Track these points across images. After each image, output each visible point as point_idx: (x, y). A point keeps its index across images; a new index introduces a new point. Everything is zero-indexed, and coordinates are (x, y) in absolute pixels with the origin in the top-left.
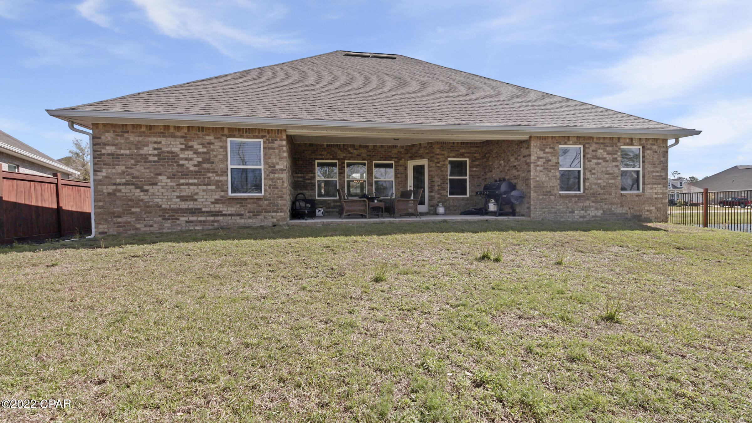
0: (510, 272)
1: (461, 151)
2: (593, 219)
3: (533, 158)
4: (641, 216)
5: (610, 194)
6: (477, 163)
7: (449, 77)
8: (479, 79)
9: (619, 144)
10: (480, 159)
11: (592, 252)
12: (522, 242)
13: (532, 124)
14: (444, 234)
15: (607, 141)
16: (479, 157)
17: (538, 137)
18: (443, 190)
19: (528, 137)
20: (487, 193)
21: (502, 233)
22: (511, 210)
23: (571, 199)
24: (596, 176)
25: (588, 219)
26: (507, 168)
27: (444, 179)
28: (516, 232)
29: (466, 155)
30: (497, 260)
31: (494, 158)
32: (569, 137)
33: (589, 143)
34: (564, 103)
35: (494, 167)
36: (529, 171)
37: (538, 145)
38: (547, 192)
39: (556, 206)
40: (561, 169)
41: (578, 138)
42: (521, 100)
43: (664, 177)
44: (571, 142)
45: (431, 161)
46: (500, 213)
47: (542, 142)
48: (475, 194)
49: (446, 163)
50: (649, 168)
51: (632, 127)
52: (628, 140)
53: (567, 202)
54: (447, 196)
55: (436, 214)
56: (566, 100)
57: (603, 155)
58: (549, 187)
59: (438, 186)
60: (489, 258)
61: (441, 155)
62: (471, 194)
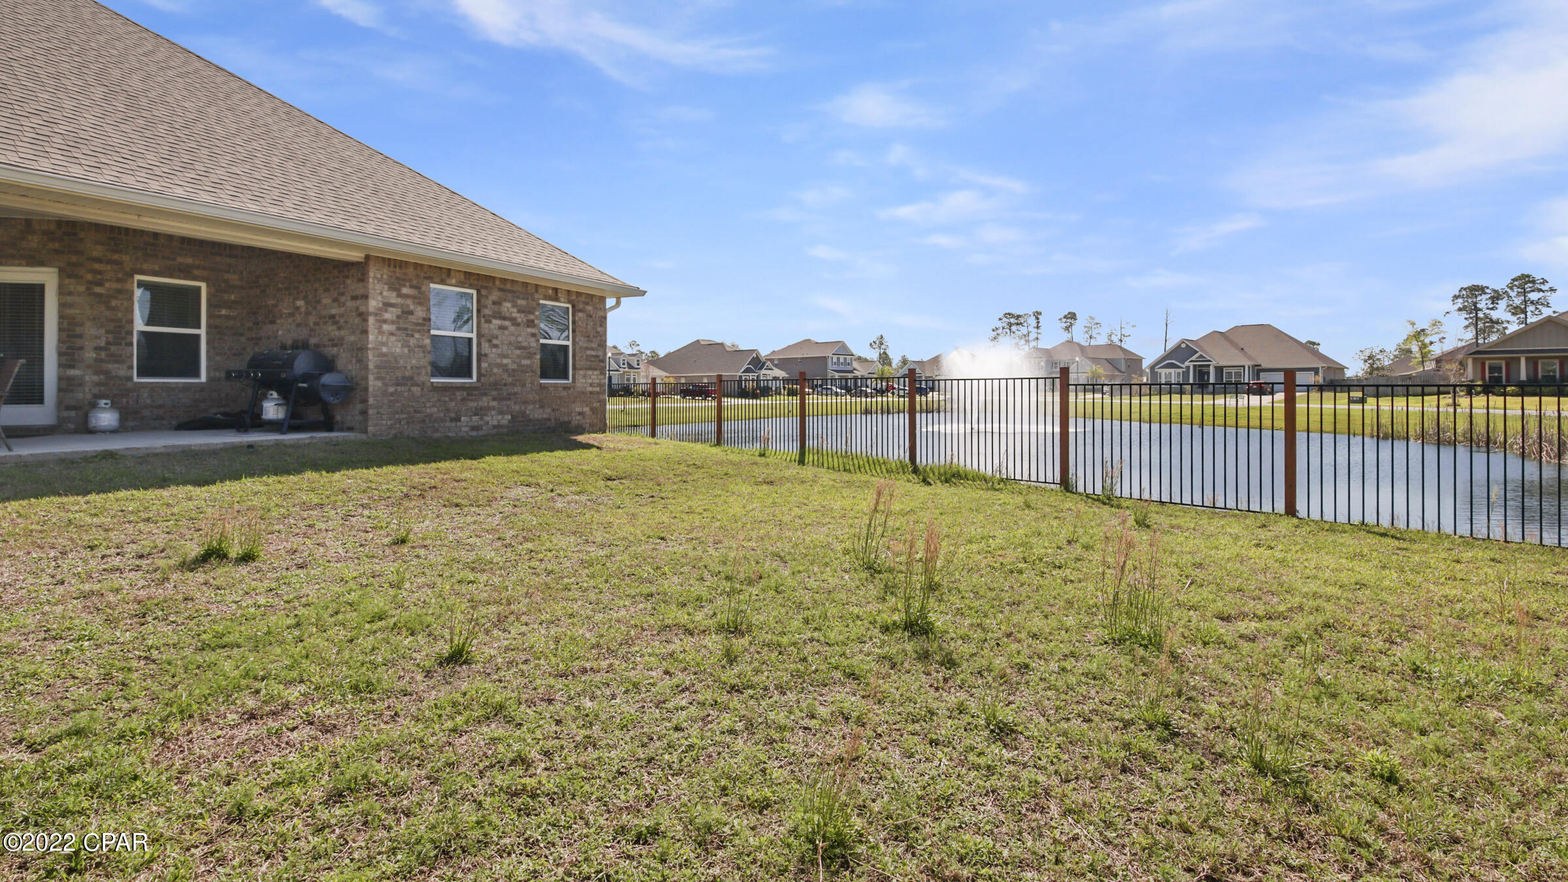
0: (273, 585)
1: (180, 260)
2: (494, 431)
3: (373, 304)
4: (569, 422)
5: (524, 385)
6: (233, 297)
7: (145, 54)
8: (240, 88)
9: (536, 296)
10: (242, 288)
11: (475, 503)
12: (333, 498)
13: (370, 229)
14: (92, 497)
15: (518, 288)
16: (237, 283)
17: (384, 259)
18: (116, 362)
19: (362, 255)
20: (256, 375)
21: (283, 479)
22: (322, 418)
23: (454, 394)
24: (499, 351)
25: (486, 432)
26: (312, 320)
27: (122, 328)
28: (324, 473)
29: (196, 272)
30: (247, 558)
31: (279, 290)
32: (449, 270)
33: (486, 288)
34: (443, 199)
35: (280, 311)
36: (365, 332)
37: (385, 277)
38: (404, 378)
39: (425, 407)
40: (433, 332)
41: (468, 275)
42: (349, 170)
43: (601, 358)
44: (454, 281)
45: (69, 276)
46: (293, 423)
47: (394, 272)
48: (223, 375)
49: (128, 286)
50: (582, 342)
51: (555, 269)
52: (550, 291)
53: (447, 399)
54: (131, 378)
55: (85, 429)
56: (448, 193)
57: (511, 313)
58: (409, 368)
59: (97, 349)
60: (225, 556)
61: (109, 262)
62: (212, 374)
